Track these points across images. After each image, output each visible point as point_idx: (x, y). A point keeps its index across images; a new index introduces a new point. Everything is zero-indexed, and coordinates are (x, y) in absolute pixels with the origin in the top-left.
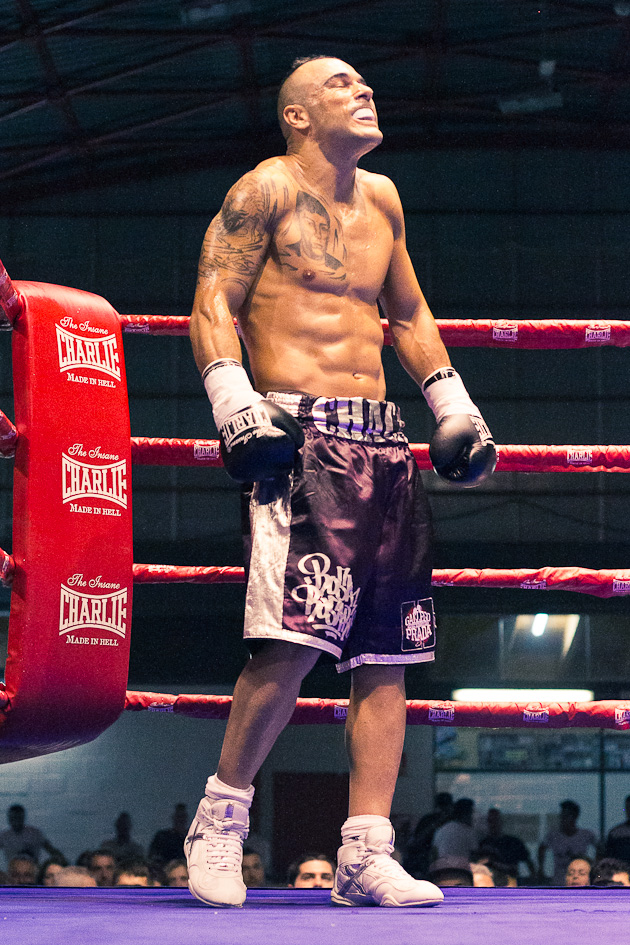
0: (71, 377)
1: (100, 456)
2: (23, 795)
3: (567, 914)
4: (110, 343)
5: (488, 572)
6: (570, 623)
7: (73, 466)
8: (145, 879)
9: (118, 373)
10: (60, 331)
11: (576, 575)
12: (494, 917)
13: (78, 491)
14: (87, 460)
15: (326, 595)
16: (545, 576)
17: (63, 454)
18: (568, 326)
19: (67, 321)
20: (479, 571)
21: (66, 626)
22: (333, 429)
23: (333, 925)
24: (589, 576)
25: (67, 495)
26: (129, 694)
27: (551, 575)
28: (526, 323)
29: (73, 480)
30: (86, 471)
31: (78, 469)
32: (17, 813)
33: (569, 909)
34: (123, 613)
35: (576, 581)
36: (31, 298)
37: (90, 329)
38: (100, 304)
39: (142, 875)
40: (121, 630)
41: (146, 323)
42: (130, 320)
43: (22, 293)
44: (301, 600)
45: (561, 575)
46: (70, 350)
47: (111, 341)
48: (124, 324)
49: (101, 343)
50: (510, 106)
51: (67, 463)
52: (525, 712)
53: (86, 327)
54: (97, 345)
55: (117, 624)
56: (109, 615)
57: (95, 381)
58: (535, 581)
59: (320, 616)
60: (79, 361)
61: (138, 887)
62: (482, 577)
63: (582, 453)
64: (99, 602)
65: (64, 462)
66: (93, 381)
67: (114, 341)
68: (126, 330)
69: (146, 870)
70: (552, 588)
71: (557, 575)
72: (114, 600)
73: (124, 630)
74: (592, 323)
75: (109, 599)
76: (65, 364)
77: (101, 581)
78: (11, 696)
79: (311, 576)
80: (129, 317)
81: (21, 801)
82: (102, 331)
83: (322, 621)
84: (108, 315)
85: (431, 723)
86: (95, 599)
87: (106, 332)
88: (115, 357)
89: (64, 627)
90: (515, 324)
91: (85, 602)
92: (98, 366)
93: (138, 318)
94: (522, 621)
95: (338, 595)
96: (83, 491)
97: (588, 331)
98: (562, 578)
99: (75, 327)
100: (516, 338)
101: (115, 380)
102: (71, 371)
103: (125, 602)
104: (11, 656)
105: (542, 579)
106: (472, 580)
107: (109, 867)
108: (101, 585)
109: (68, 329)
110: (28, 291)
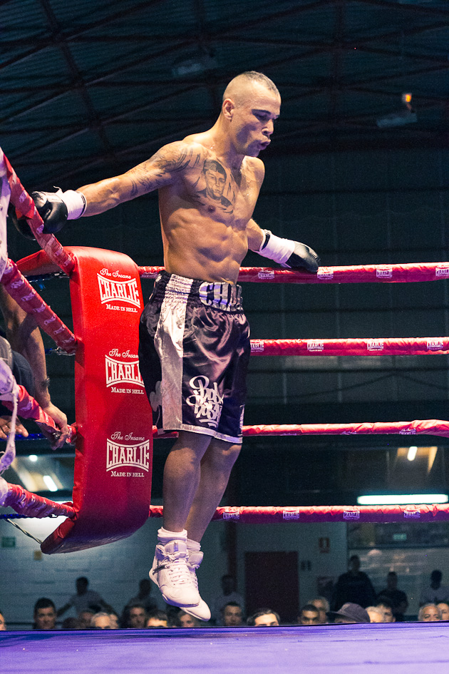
0: (109, 307)
1: (129, 356)
2: (86, 570)
3: (435, 639)
4: (133, 284)
5: (379, 425)
6: (432, 452)
7: (113, 363)
8: (165, 622)
9: (139, 303)
10: (100, 278)
11: (435, 425)
12: (390, 642)
13: (116, 379)
14: (120, 359)
15: (207, 401)
16: (415, 426)
17: (106, 356)
18: (425, 267)
19: (105, 271)
20: (372, 424)
21: (110, 465)
22: (210, 302)
23: (286, 650)
24: (443, 425)
25: (109, 382)
26: (151, 507)
27: (419, 426)
28: (398, 266)
29: (113, 372)
30: (121, 366)
31: (116, 365)
32: (82, 583)
33: (437, 635)
34: (147, 456)
35: (434, 429)
36: (82, 258)
37: (119, 276)
38: (125, 260)
39: (164, 619)
40: (146, 467)
41: (155, 271)
42: (145, 270)
43: (75, 255)
44: (192, 404)
45: (425, 425)
46: (107, 290)
47: (133, 283)
48: (141, 273)
49: (127, 284)
50: (384, 122)
51: (109, 361)
52: (405, 512)
53: (116, 274)
54: (124, 286)
55: (143, 463)
56: (138, 457)
57: (124, 308)
58: (408, 430)
59: (204, 414)
60: (113, 296)
61: (161, 627)
62: (374, 428)
63: (436, 342)
64: (131, 449)
65: (107, 360)
66: (123, 309)
67: (135, 283)
68: (143, 276)
69: (165, 616)
70: (419, 433)
71: (422, 425)
72: (141, 448)
73: (148, 467)
74: (440, 265)
75: (138, 447)
76: (104, 299)
77: (133, 436)
78: (77, 511)
79: (198, 390)
80: (144, 268)
81: (85, 574)
82: (127, 277)
83: (206, 417)
84: (131, 267)
85: (344, 520)
86: (129, 448)
87: (130, 277)
88: (136, 293)
89: (110, 466)
90: (390, 267)
91: (122, 449)
92: (125, 299)
93: (150, 268)
94: (401, 451)
95: (215, 400)
96: (119, 378)
97: (437, 270)
98: (426, 427)
99: (110, 275)
100: (391, 276)
101: (136, 307)
102: (108, 303)
103: (148, 449)
104: (76, 485)
105: (413, 428)
106: (369, 430)
107: (141, 615)
108: (132, 438)
109: (105, 276)
110: (80, 253)
